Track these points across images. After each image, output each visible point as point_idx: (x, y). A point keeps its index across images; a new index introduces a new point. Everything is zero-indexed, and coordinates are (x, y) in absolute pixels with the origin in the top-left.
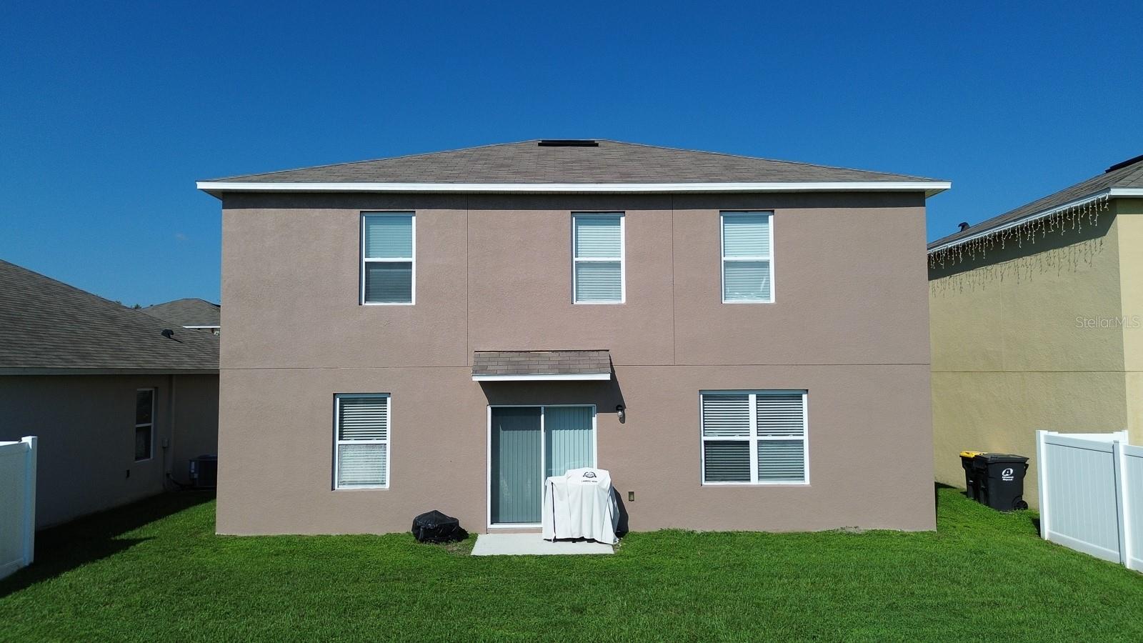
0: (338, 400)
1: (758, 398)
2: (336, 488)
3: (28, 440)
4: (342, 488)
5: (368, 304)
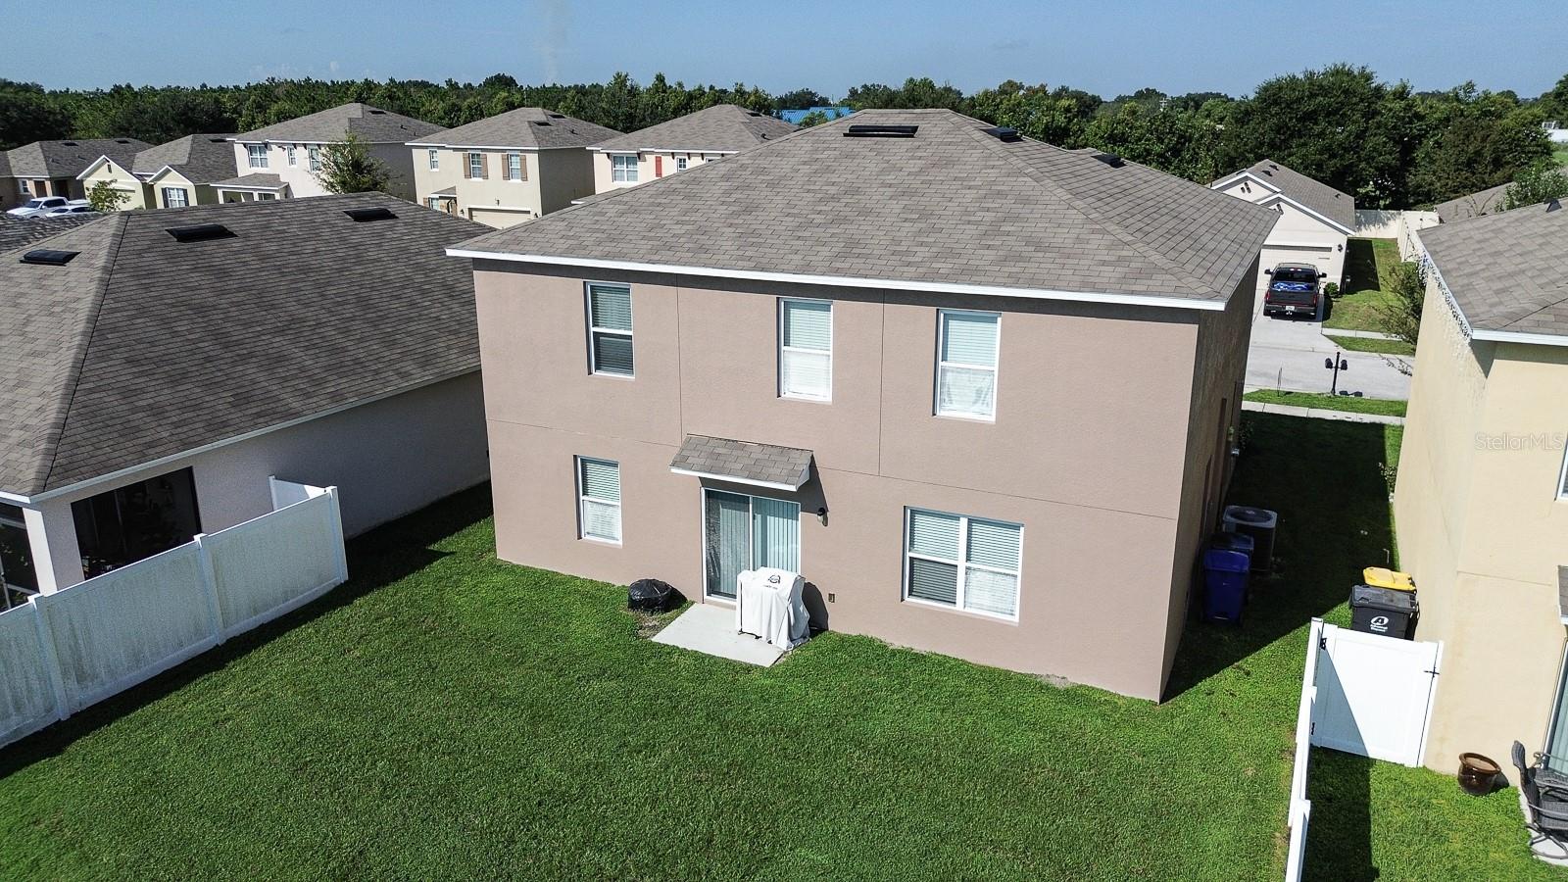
0: (579, 460)
1: (971, 521)
2: (583, 536)
3: (329, 489)
4: (588, 537)
5: (599, 373)
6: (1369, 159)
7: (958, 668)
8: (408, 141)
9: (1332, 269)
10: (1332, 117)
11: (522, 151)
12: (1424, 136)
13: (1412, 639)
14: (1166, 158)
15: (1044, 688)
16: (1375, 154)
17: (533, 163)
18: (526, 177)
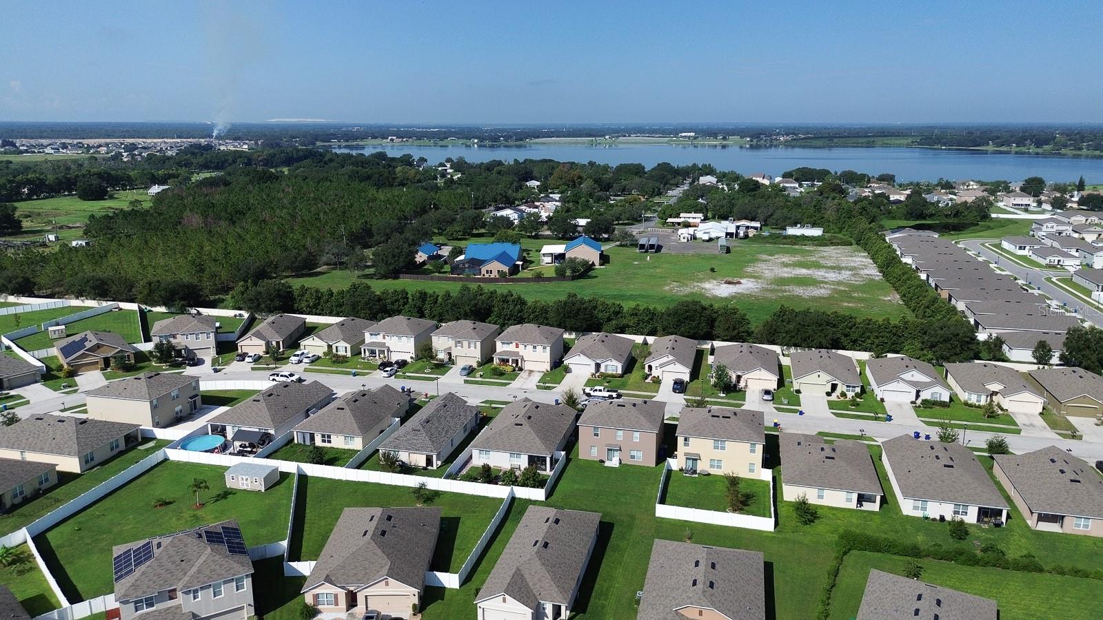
6: (701, 330)
7: (635, 465)
8: (431, 334)
9: (687, 377)
10: (691, 318)
11: (475, 341)
12: (717, 318)
15: (645, 467)
17: (478, 344)
18: (475, 348)
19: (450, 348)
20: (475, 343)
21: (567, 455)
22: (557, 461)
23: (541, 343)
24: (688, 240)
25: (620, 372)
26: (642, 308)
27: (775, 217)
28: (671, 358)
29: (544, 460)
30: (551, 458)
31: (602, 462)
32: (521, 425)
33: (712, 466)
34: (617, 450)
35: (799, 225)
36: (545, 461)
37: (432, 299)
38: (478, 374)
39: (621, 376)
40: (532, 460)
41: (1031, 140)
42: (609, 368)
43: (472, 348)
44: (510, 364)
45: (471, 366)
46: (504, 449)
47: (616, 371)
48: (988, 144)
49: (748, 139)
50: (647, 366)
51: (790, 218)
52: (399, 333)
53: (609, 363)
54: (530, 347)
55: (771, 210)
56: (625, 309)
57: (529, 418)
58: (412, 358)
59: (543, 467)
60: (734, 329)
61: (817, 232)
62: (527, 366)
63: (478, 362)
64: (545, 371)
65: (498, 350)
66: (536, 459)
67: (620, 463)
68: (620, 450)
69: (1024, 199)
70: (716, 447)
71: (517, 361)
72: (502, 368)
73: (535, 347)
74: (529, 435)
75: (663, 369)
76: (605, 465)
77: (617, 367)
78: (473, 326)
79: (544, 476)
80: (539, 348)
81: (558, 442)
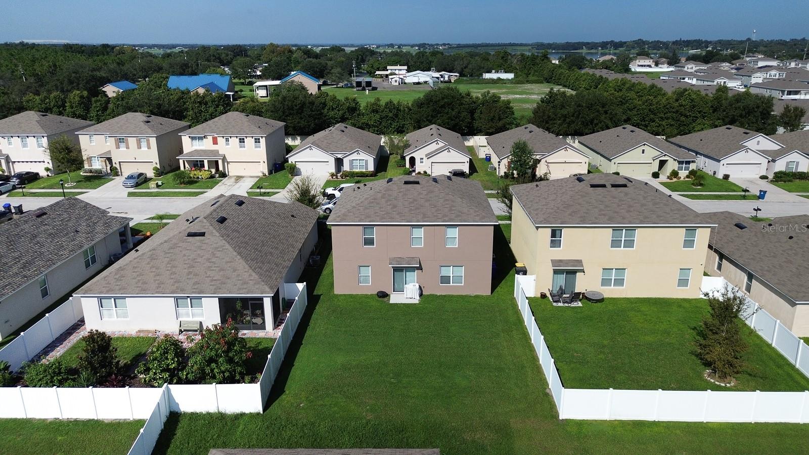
0: (359, 266)
1: (453, 267)
2: (359, 284)
4: (361, 284)
5: (365, 246)
6: (463, 121)
7: (452, 296)
8: (76, 132)
9: (466, 168)
10: (449, 106)
11: (147, 137)
12: (476, 109)
13: (526, 275)
14: (393, 118)
15: (470, 296)
16: (464, 119)
17: (153, 141)
18: (149, 147)
19: (110, 152)
20: (148, 142)
21: (310, 289)
22: (288, 304)
23: (251, 134)
24: (399, 84)
25: (371, 168)
26: (383, 103)
27: (470, 66)
28: (441, 145)
29: (256, 305)
30: (275, 300)
31: (384, 295)
32: (203, 234)
33: (605, 282)
34: (413, 269)
35: (493, 71)
36: (261, 307)
37: (98, 104)
38: (152, 184)
39: (374, 174)
40: (228, 307)
41: (611, 45)
42: (355, 163)
43: (144, 148)
44: (206, 168)
45: (141, 174)
46: (159, 291)
47: (367, 168)
48: (582, 48)
49: (417, 48)
50: (407, 159)
51: (483, 68)
52: (23, 134)
53: (354, 156)
54: (234, 141)
55: (466, 62)
56: (363, 104)
57: (222, 220)
58: (47, 169)
59: (258, 320)
60: (500, 119)
61: (511, 76)
62: (233, 170)
63: (155, 169)
64: (261, 175)
65: (186, 151)
66: (239, 305)
67: (421, 295)
68: (420, 268)
69: (646, 61)
70: (615, 243)
71: (217, 162)
72: (195, 173)
73: (242, 141)
74: (218, 254)
75: (432, 160)
76: (392, 301)
77: (367, 161)
78: (146, 119)
79: (260, 341)
80: (250, 141)
81: (289, 264)
